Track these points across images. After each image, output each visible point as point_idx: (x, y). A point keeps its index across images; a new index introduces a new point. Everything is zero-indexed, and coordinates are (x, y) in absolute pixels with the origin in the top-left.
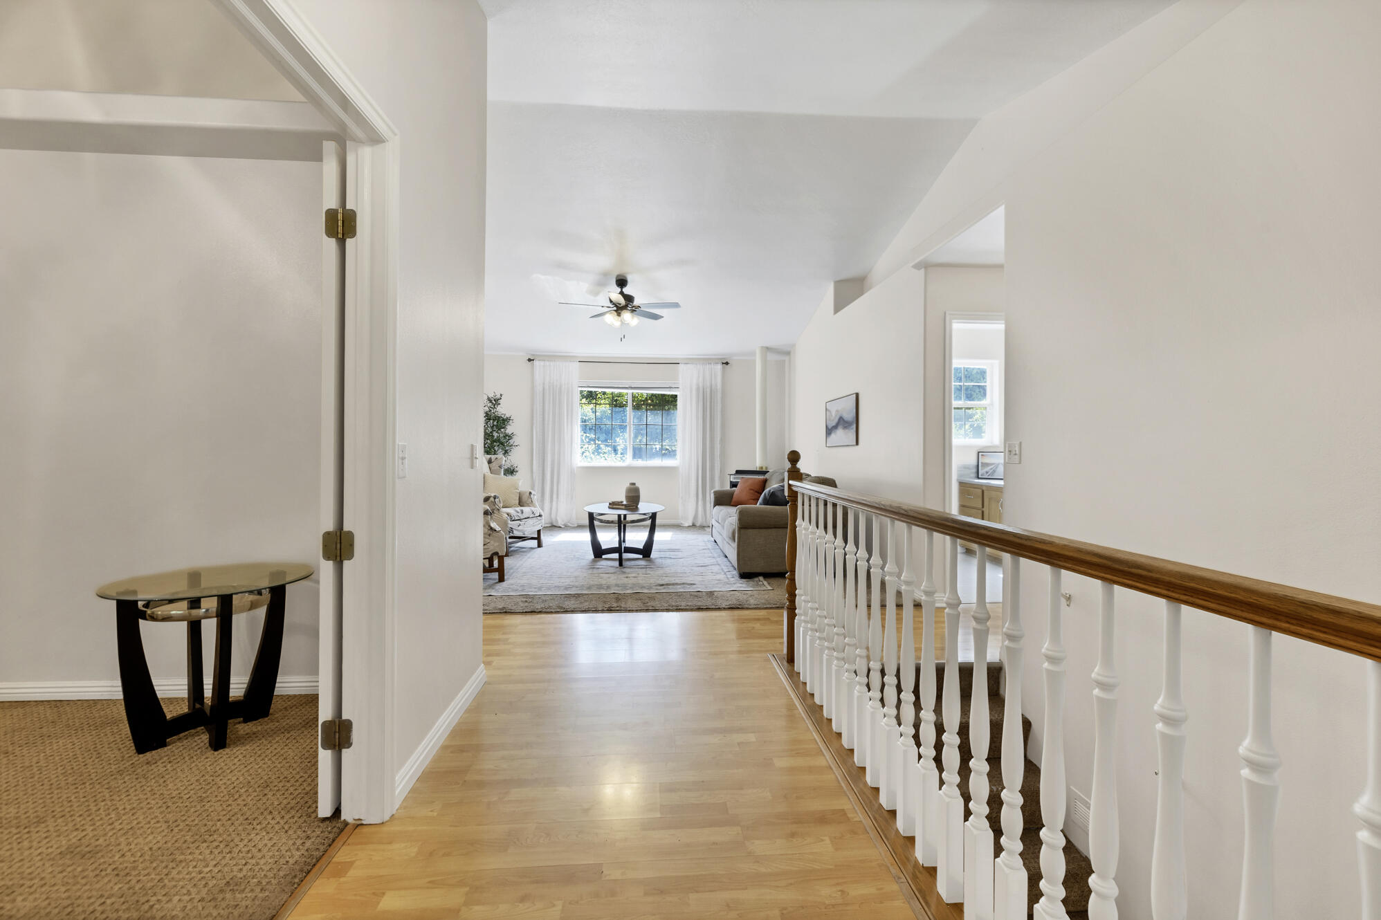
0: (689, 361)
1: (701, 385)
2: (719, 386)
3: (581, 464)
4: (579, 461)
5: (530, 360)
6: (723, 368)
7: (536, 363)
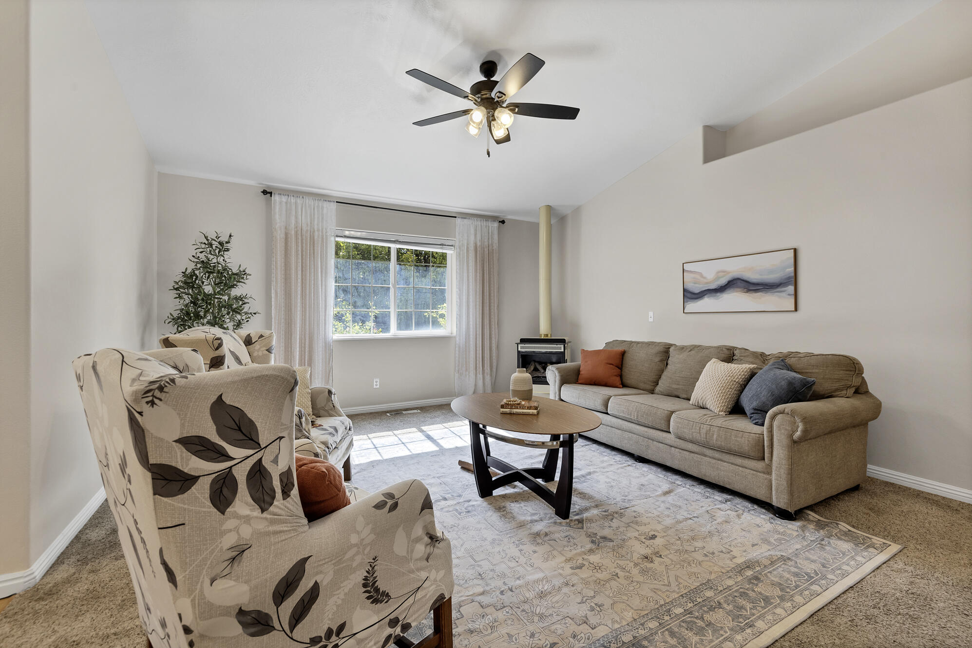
0: (465, 216)
1: (479, 244)
2: (495, 246)
3: (337, 336)
4: (335, 333)
5: (265, 192)
6: (499, 227)
7: (276, 198)
